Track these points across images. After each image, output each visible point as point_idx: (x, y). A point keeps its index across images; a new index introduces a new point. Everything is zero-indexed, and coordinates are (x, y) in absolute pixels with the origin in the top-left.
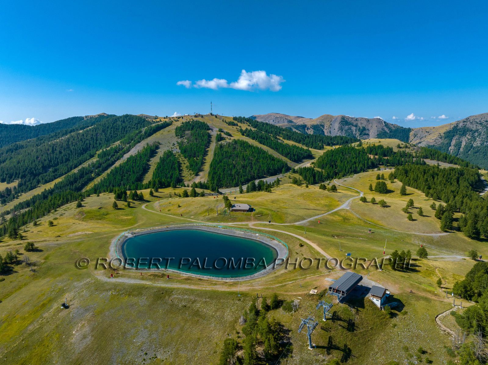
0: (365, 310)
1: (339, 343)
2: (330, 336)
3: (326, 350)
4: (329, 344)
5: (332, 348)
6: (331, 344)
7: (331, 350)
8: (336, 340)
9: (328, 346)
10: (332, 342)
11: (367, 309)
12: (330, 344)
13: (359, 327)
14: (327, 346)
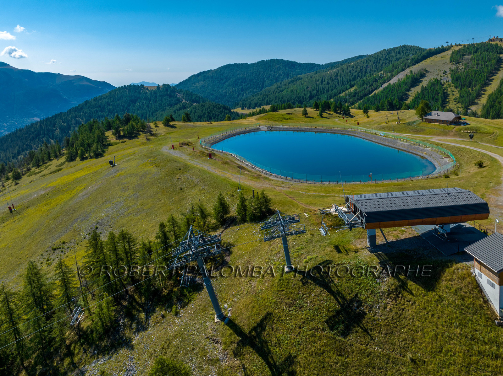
0: (432, 296)
1: (279, 344)
2: (271, 314)
3: (238, 338)
4: (255, 329)
5: (253, 346)
6: (259, 335)
7: (248, 347)
8: (277, 330)
9: (250, 333)
10: (263, 329)
11: (441, 298)
12: (256, 331)
13: (375, 334)
14: (247, 330)
